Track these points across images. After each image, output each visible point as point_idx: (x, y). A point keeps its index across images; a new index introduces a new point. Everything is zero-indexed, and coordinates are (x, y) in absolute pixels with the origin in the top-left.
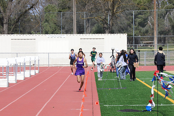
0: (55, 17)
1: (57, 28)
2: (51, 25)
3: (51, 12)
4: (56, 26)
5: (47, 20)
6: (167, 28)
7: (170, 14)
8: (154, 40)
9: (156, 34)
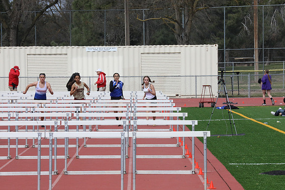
0: (91, 17)
5: (78, 22)
6: (274, 35)
7: (280, 12)
8: (254, 56)
9: (257, 45)
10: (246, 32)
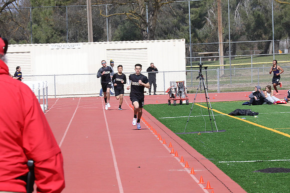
0: (50, 14)
1: (55, 33)
2: (43, 27)
3: (43, 6)
4: (53, 30)
5: (37, 19)
6: (238, 28)
7: (243, 5)
8: (219, 50)
9: (221, 39)
10: (210, 26)
